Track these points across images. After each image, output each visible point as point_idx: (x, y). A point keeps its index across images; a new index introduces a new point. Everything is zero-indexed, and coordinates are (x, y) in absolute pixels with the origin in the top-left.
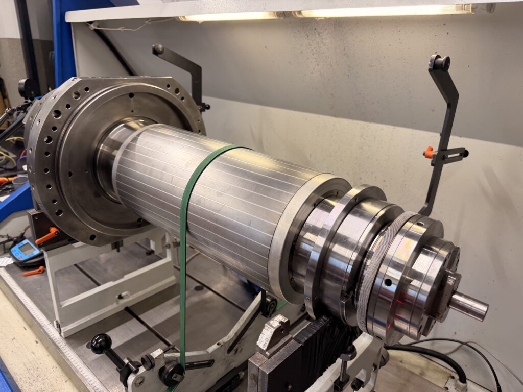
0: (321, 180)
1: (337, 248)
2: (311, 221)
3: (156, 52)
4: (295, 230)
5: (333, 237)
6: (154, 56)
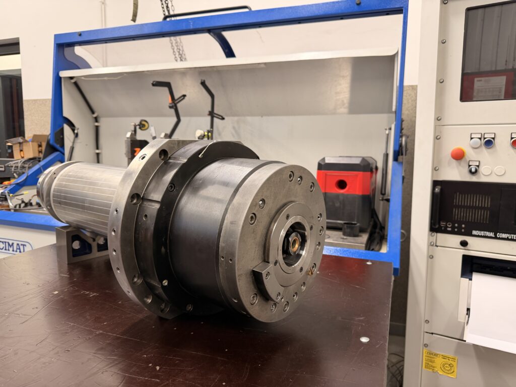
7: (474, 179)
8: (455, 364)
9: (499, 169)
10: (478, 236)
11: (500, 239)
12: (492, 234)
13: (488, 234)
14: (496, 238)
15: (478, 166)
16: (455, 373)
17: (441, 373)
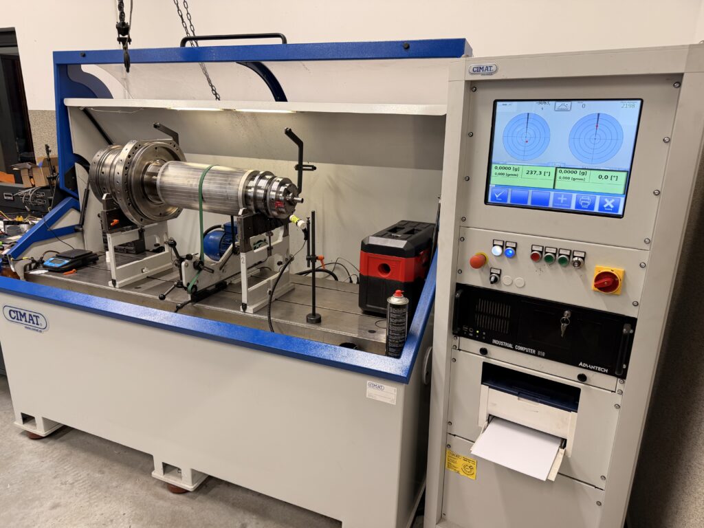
0: (251, 171)
1: (259, 191)
2: (249, 185)
3: (156, 126)
4: (245, 190)
5: (257, 187)
6: (155, 129)
7: (495, 287)
8: (474, 466)
9: (519, 281)
10: (498, 345)
11: (517, 350)
12: (510, 346)
13: (507, 344)
14: (514, 349)
15: (499, 275)
16: (474, 475)
17: (462, 473)
